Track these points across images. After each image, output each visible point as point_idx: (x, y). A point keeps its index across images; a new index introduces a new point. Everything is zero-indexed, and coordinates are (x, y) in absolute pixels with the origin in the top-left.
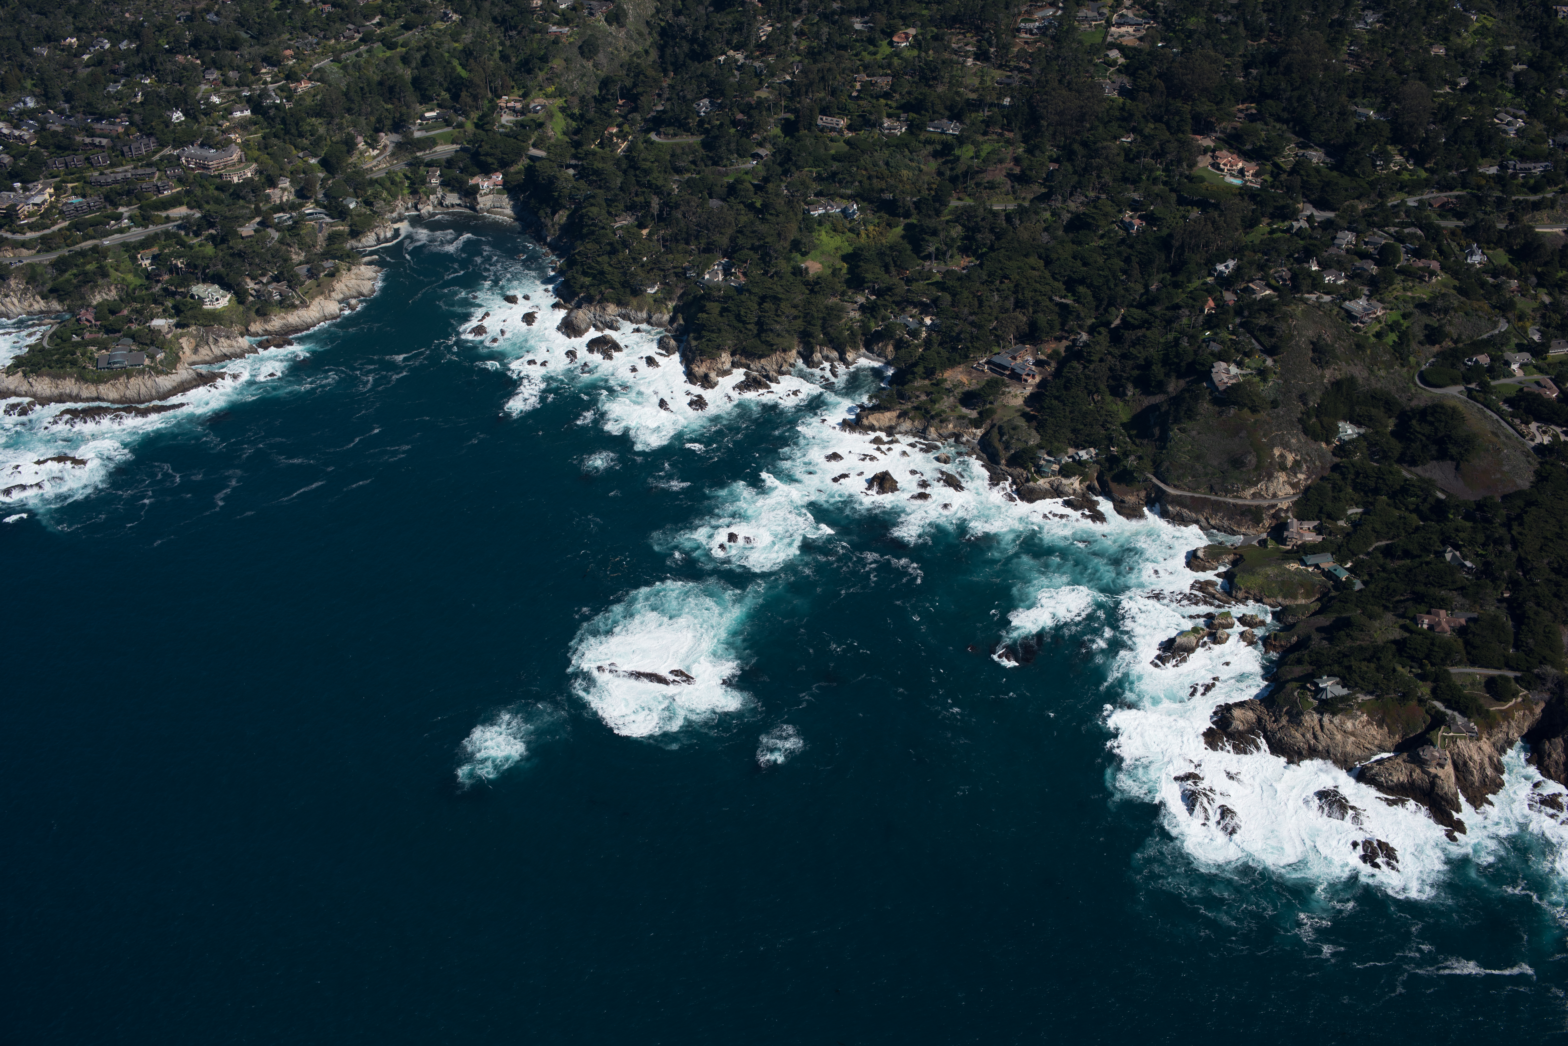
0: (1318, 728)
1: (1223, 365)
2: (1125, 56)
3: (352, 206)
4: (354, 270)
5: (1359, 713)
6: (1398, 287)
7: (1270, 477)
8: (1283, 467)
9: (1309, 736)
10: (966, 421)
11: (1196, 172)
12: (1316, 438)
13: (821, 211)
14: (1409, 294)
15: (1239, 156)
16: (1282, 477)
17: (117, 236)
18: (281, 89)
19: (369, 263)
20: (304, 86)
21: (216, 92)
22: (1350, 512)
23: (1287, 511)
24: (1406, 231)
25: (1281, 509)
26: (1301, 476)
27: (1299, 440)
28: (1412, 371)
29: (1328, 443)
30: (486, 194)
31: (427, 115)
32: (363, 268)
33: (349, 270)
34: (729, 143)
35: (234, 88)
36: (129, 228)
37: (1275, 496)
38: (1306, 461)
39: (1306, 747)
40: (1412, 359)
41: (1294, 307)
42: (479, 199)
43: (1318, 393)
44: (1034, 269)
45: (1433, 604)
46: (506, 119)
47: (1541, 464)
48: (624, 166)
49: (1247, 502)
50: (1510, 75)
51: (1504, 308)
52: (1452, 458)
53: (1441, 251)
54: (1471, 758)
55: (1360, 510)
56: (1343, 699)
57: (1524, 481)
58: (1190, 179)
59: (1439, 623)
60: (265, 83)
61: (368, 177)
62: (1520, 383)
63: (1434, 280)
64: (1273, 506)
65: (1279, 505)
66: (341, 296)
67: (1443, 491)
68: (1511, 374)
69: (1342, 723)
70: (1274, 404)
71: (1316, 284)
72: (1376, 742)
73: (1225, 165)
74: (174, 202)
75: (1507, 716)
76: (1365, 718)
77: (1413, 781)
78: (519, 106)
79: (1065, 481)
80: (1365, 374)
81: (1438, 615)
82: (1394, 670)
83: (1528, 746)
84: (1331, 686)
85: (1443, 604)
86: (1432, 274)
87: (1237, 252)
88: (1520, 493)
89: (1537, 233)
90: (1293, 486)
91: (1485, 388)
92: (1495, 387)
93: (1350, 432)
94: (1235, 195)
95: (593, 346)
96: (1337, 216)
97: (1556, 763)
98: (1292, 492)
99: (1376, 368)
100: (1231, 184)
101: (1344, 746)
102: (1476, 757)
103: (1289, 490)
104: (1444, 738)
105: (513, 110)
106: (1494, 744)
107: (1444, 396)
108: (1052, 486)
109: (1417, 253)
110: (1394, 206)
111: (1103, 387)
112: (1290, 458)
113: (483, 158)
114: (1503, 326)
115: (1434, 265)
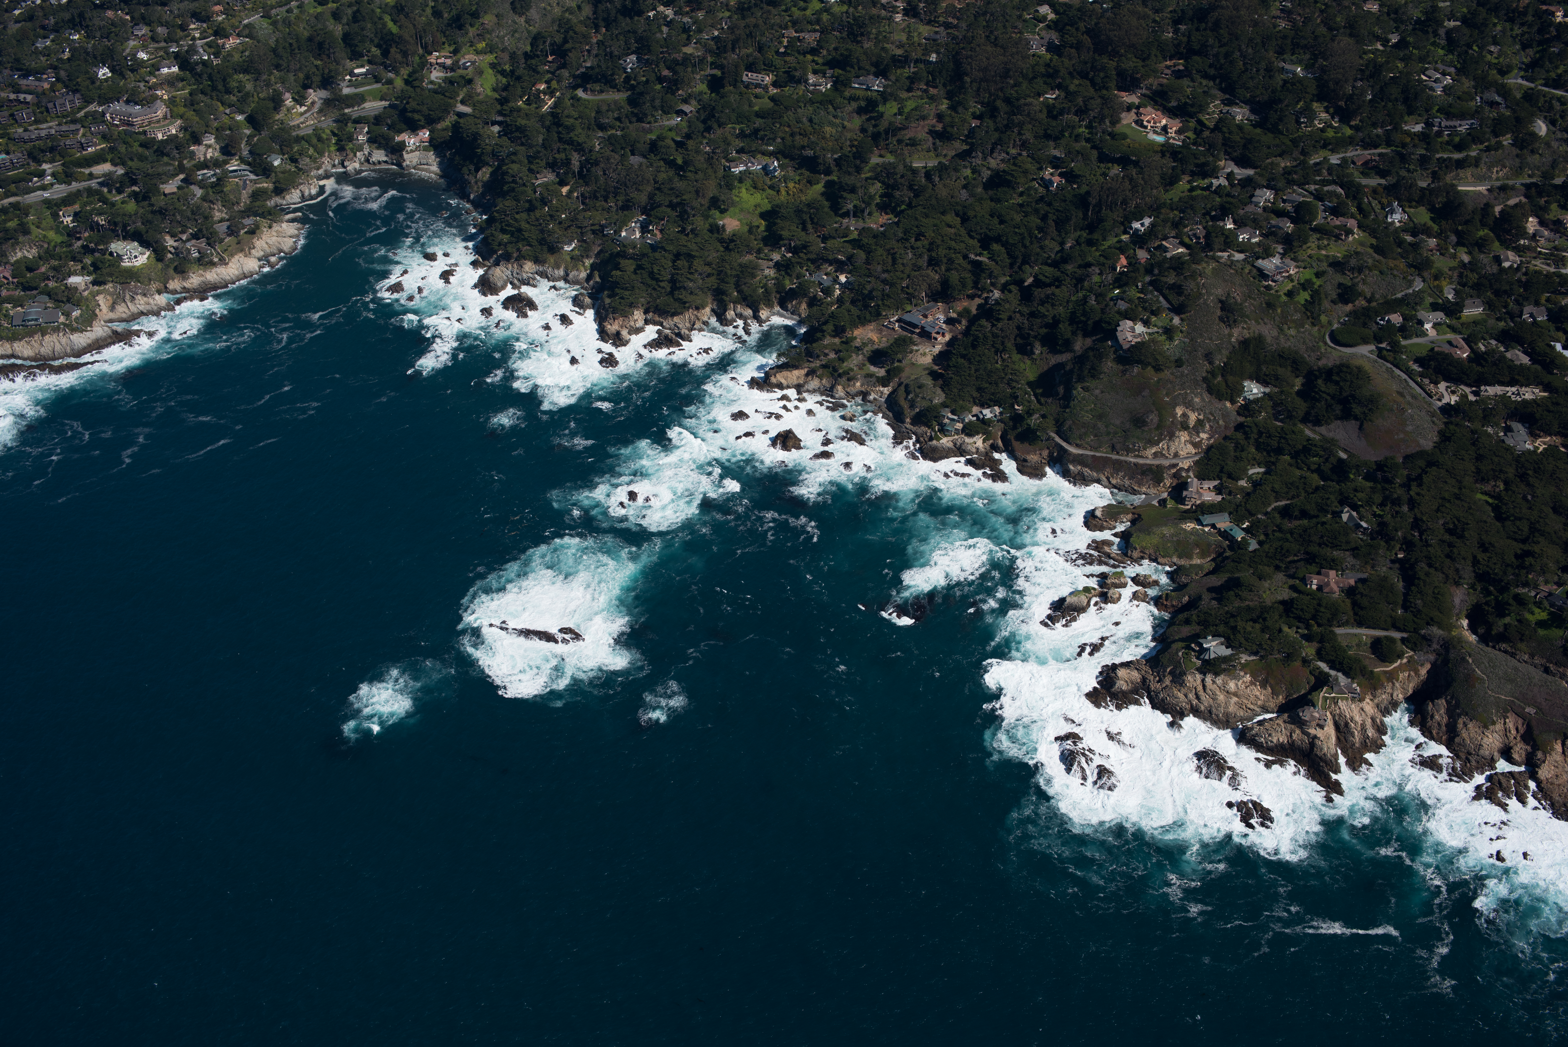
0: (1200, 688)
1: (1129, 323)
2: (1056, 12)
3: (276, 163)
4: (276, 227)
5: (1242, 674)
6: (1313, 245)
7: (1172, 436)
8: (1185, 427)
9: (1191, 696)
10: (874, 379)
11: (1119, 128)
12: (1220, 397)
13: (742, 168)
14: (1324, 252)
15: (1163, 113)
16: (1184, 436)
17: (39, 193)
18: (209, 45)
19: (292, 221)
20: (232, 42)
21: (144, 48)
22: (1251, 472)
23: (1188, 470)
24: (1326, 189)
25: (1182, 469)
26: (1204, 436)
27: (1203, 400)
28: (1323, 330)
29: (1233, 402)
30: (412, 151)
31: (357, 71)
32: (284, 225)
33: (270, 227)
34: (653, 100)
35: (163, 44)
36: (52, 185)
37: (1176, 455)
38: (1209, 420)
39: (1188, 707)
40: (1323, 318)
41: (1204, 265)
42: (406, 156)
43: (1225, 352)
44: (950, 226)
45: (1321, 564)
46: (436, 75)
47: (1446, 424)
48: (548, 123)
49: (1148, 462)
50: (1442, 32)
51: (1420, 266)
52: (1356, 418)
53: (1360, 209)
54: (1352, 719)
55: (1262, 470)
56: (1225, 659)
57: (1428, 441)
58: (1113, 135)
59: (1328, 584)
60: (194, 39)
61: (294, 134)
62: (1432, 342)
63: (1351, 238)
64: (1174, 466)
65: (1181, 465)
66: (262, 253)
67: (1345, 451)
68: (1424, 334)
69: (1225, 684)
70: (1179, 363)
71: (1229, 242)
72: (1259, 703)
73: (1149, 122)
74: (98, 159)
75: (1391, 677)
76: (1248, 678)
77: (1293, 741)
78: (449, 62)
79: (968, 440)
80: (1275, 333)
81: (1327, 576)
82: (1280, 631)
83: (1412, 707)
84: (1214, 647)
85: (1333, 564)
86: (1349, 232)
87: (1154, 209)
88: (1422, 454)
89: (1459, 192)
90: (1195, 445)
91: (1395, 348)
92: (1405, 347)
93: (1255, 391)
94: (1156, 152)
95: (508, 303)
96: (1256, 173)
97: (1439, 724)
98: (1194, 451)
99: (1285, 327)
100: (1153, 141)
101: (1226, 707)
102: (1358, 718)
103: (1191, 449)
104: (1325, 699)
105: (443, 66)
106: (1378, 706)
107: (1353, 355)
108: (955, 445)
109: (1335, 212)
110: (1316, 164)
111: (1009, 345)
112: (1193, 417)
113: (410, 114)
114: (1418, 285)
115: (1352, 223)
